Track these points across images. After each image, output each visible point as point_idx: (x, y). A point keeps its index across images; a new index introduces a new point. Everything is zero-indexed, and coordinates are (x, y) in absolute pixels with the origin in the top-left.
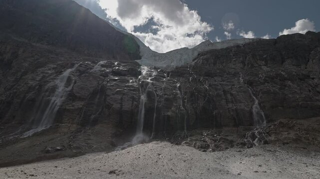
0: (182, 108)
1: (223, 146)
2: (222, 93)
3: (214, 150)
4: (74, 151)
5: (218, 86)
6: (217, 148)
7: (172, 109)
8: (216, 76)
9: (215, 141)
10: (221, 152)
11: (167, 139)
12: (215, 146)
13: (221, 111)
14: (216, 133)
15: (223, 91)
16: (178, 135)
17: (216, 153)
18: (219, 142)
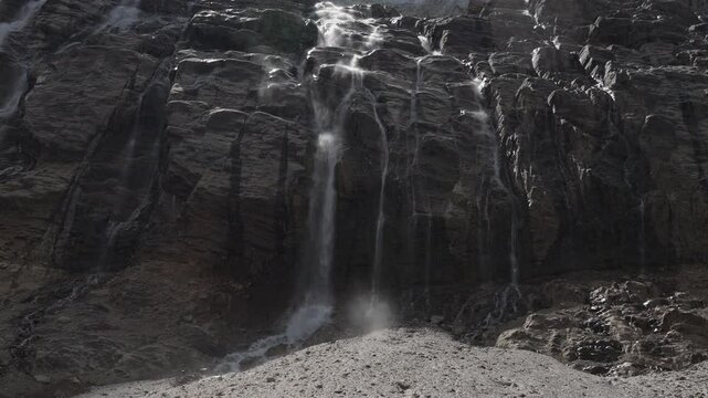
0: (501, 186)
1: (681, 347)
2: (678, 114)
3: (639, 368)
4: (40, 378)
5: (658, 83)
6: (654, 357)
7: (458, 189)
8: (649, 40)
9: (646, 327)
10: (672, 376)
11: (435, 319)
12: (646, 347)
13: (672, 197)
14: (649, 293)
15: (684, 107)
16: (485, 302)
17: (650, 377)
18: (663, 331)
